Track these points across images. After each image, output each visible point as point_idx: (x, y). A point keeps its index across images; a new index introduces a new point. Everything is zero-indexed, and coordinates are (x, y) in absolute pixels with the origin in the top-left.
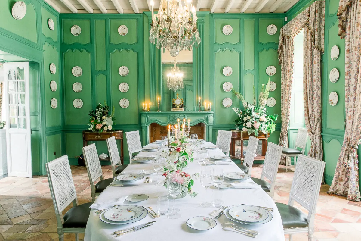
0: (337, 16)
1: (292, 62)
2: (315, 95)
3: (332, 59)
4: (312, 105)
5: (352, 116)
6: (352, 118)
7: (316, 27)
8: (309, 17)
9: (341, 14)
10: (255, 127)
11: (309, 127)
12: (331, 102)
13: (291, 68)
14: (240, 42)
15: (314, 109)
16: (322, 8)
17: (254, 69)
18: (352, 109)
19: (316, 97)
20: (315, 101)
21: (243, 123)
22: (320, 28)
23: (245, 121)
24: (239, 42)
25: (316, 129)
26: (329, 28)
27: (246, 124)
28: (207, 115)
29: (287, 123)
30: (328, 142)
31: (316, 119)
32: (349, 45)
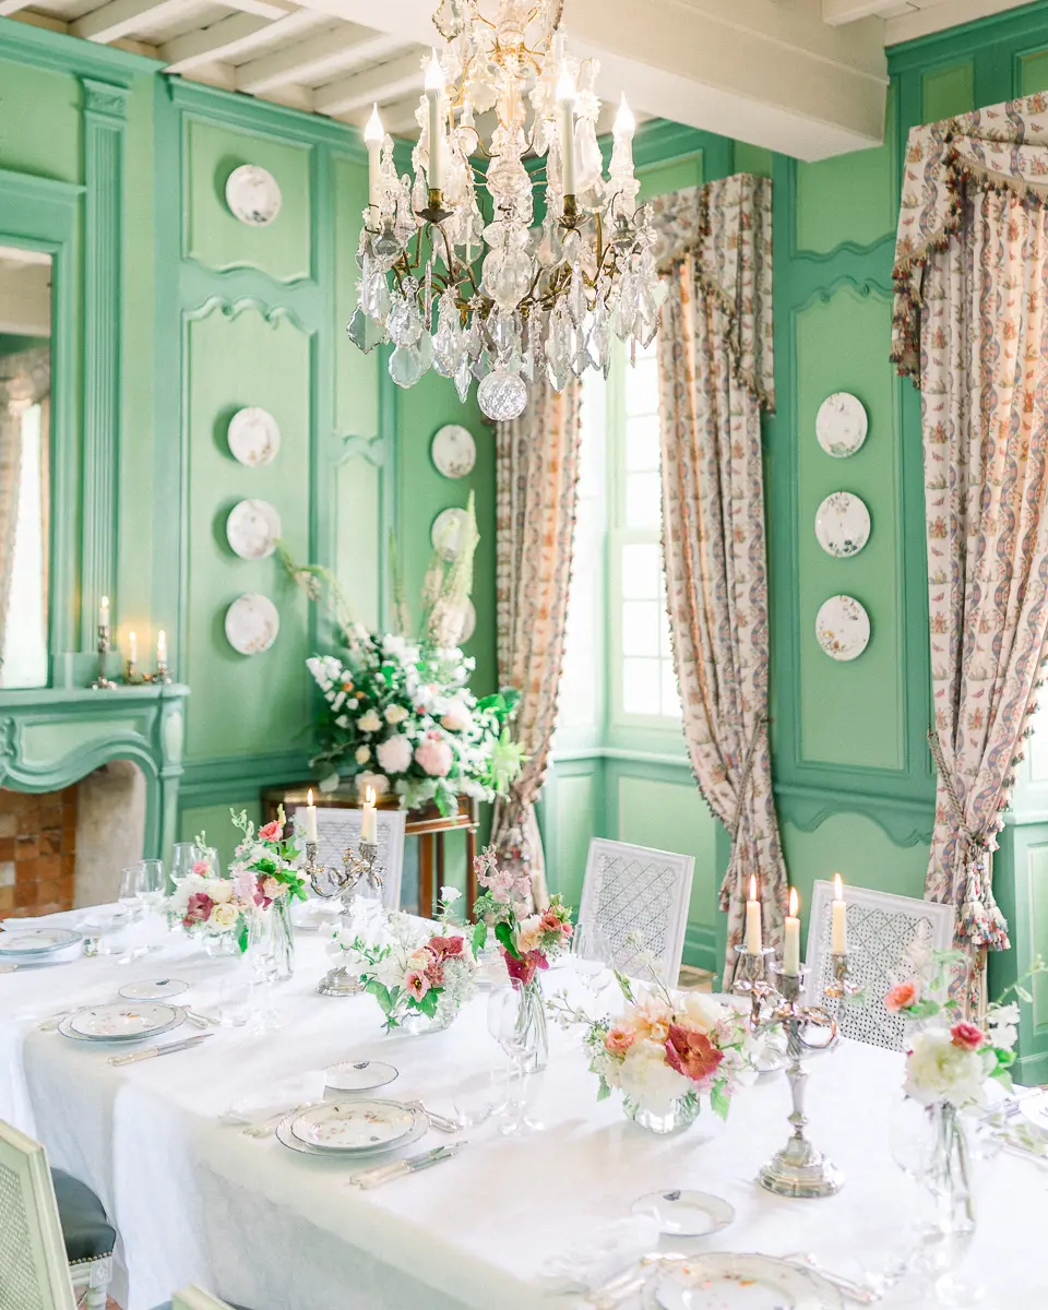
0: (895, 278)
1: (575, 422)
2: (744, 604)
3: (828, 450)
4: (730, 648)
5: (985, 714)
6: (985, 721)
7: (748, 292)
8: (703, 237)
9: (908, 276)
10: (429, 768)
11: (714, 754)
12: (826, 641)
13: (570, 451)
14: (314, 275)
15: (739, 671)
16: (763, 212)
17: (381, 435)
18: (987, 685)
19: (747, 612)
20: (745, 634)
21: (354, 748)
22: (757, 299)
23: (374, 733)
24: (305, 273)
25: (751, 766)
26: (799, 307)
27: (373, 751)
28: (153, 711)
29: (547, 732)
30: (810, 827)
31: (749, 718)
32: (941, 408)
